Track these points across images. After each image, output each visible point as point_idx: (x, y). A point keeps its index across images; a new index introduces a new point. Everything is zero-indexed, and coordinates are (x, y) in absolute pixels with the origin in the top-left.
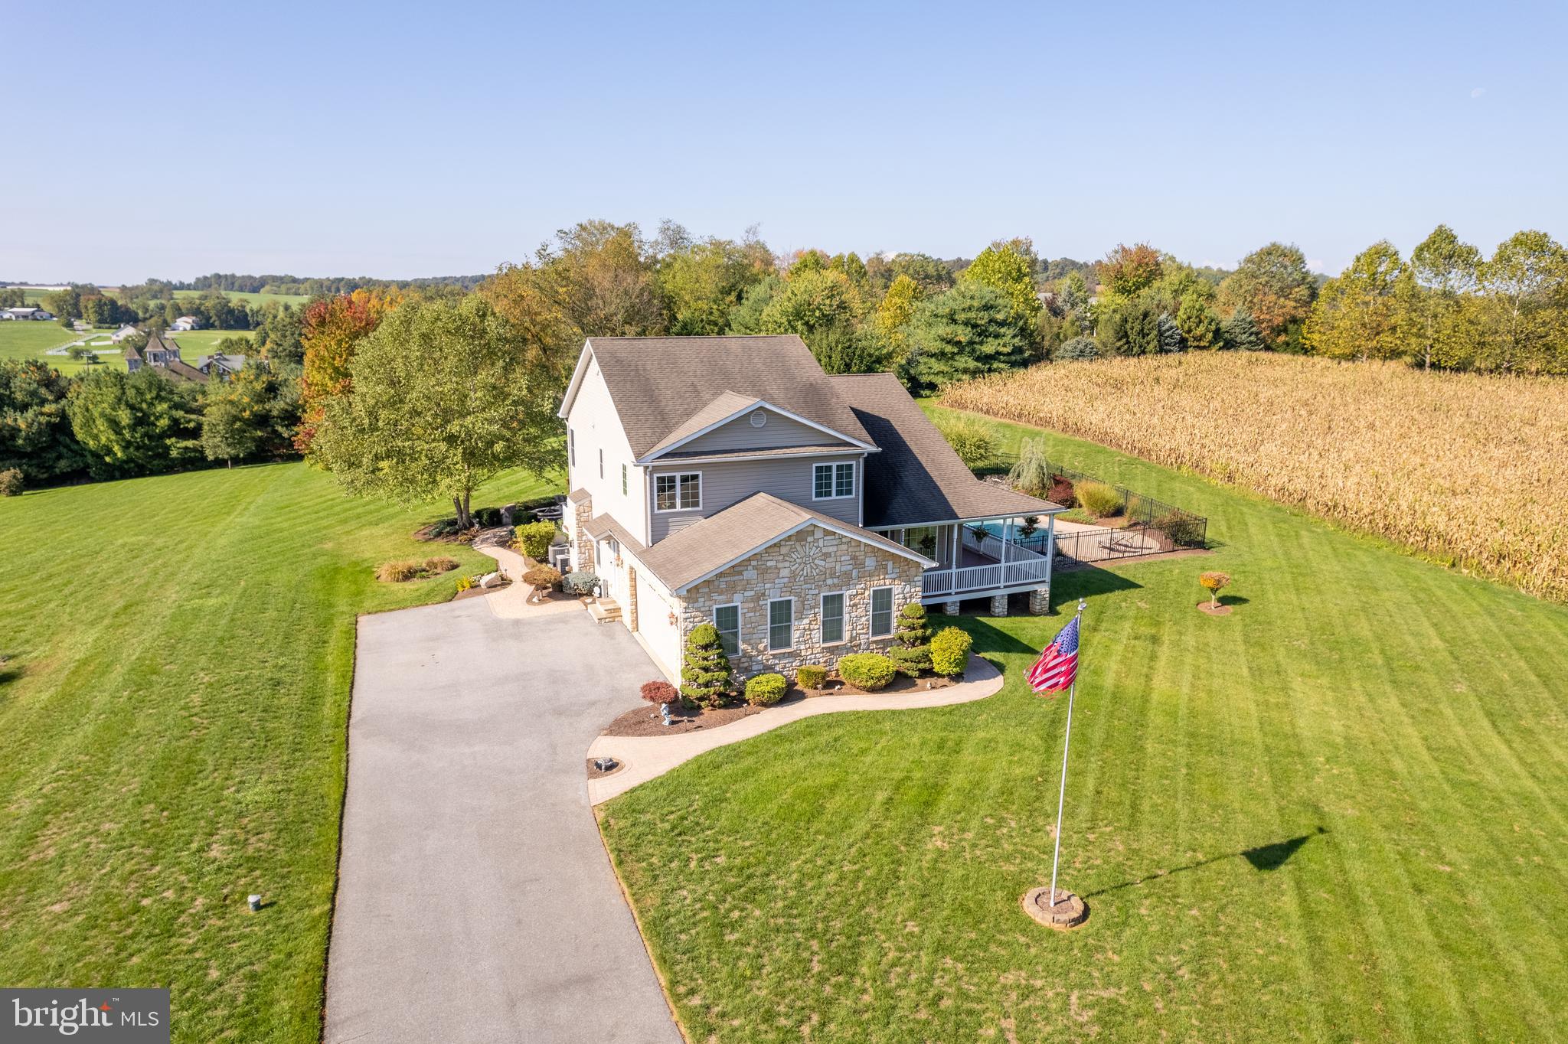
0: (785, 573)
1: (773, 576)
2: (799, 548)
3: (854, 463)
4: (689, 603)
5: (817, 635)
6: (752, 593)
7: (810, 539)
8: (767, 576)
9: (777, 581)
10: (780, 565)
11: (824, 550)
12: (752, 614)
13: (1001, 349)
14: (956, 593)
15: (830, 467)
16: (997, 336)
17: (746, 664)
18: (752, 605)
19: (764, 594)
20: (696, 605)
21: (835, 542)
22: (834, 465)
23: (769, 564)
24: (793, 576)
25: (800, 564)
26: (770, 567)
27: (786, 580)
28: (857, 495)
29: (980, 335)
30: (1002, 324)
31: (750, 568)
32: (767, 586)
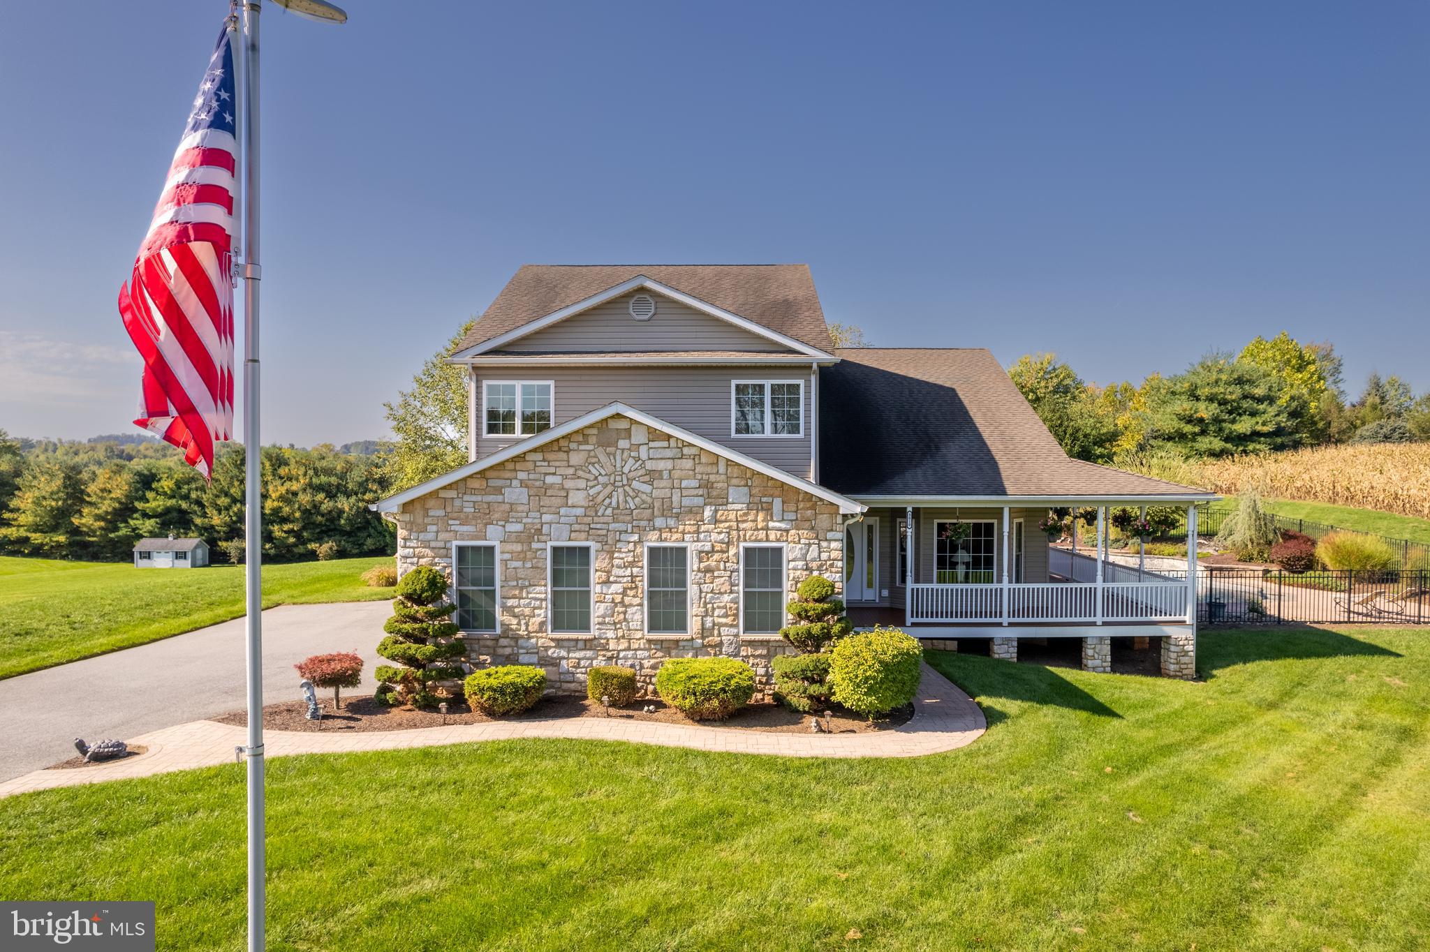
0: (577, 498)
1: (557, 501)
2: (603, 458)
3: (801, 382)
4: (410, 531)
5: (638, 616)
6: (519, 527)
7: (623, 444)
8: (546, 501)
9: (563, 511)
10: (569, 484)
11: (650, 465)
12: (519, 564)
13: (1259, 428)
14: (1011, 625)
15: (762, 387)
16: (1253, 414)
17: (508, 651)
18: (518, 547)
19: (539, 531)
20: (422, 536)
21: (669, 453)
22: (768, 384)
23: (549, 480)
24: (593, 506)
25: (605, 486)
26: (551, 486)
27: (580, 511)
28: (808, 434)
29: (1230, 413)
30: (1259, 400)
31: (515, 483)
32: (546, 518)
